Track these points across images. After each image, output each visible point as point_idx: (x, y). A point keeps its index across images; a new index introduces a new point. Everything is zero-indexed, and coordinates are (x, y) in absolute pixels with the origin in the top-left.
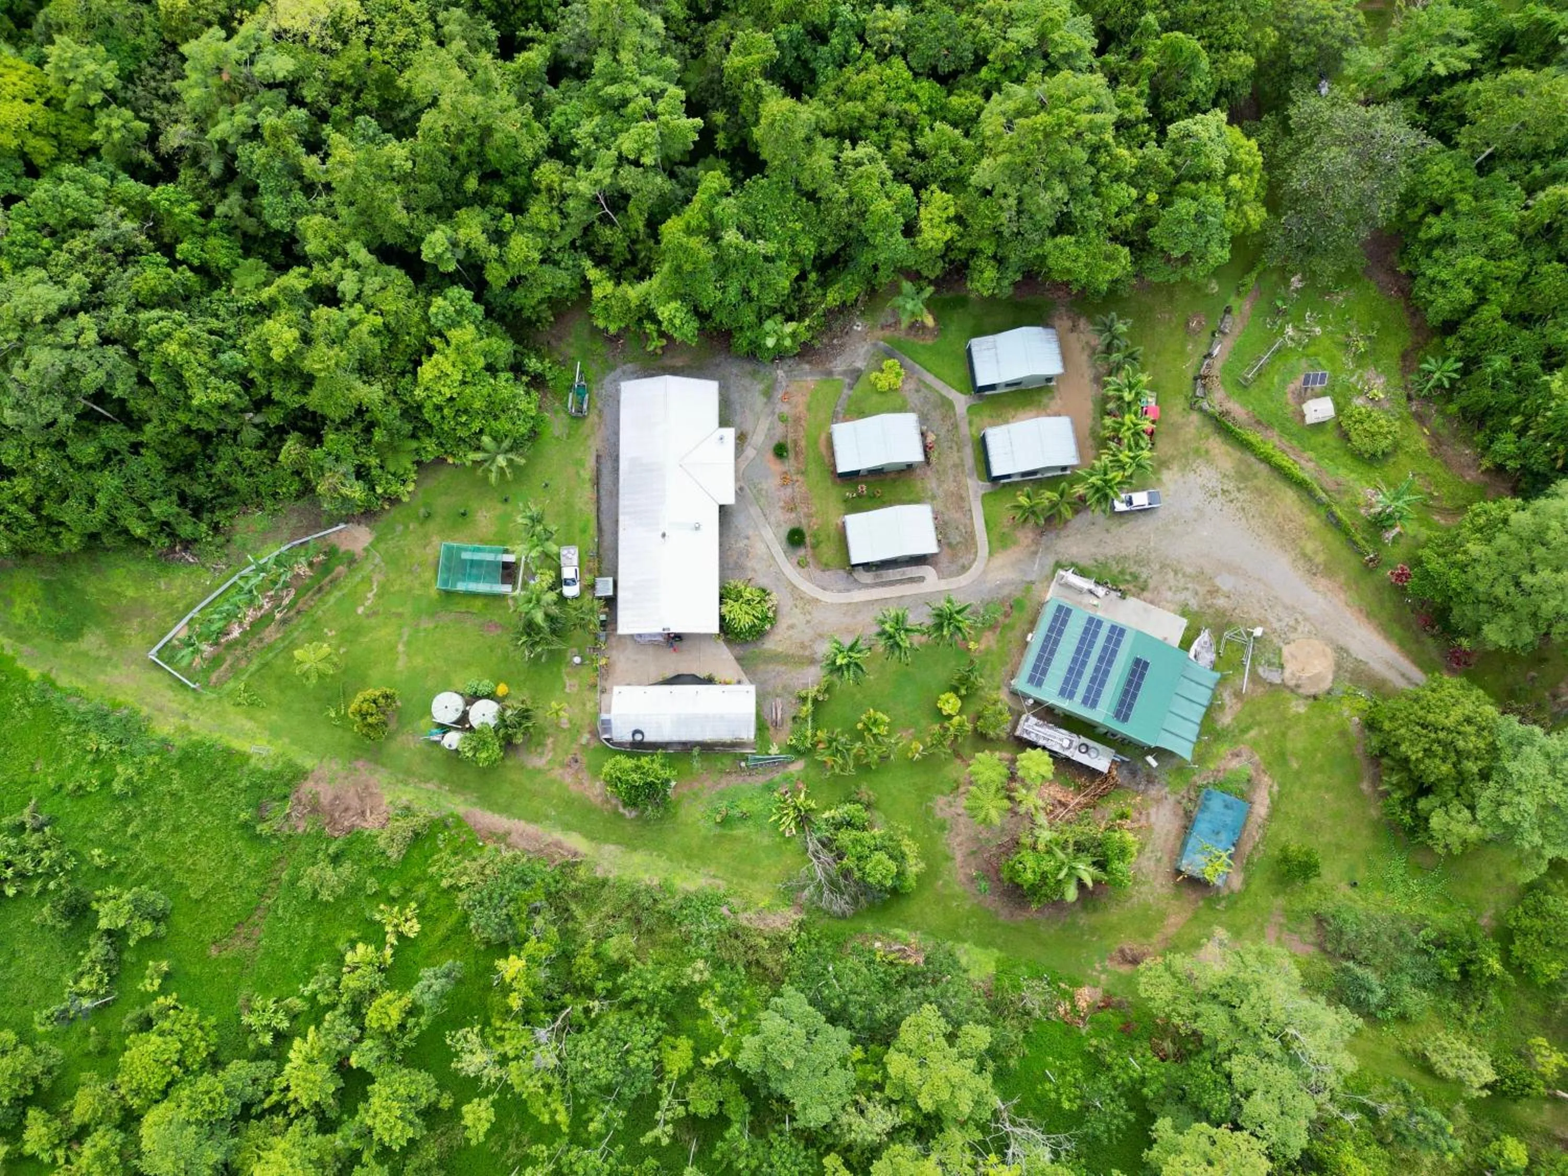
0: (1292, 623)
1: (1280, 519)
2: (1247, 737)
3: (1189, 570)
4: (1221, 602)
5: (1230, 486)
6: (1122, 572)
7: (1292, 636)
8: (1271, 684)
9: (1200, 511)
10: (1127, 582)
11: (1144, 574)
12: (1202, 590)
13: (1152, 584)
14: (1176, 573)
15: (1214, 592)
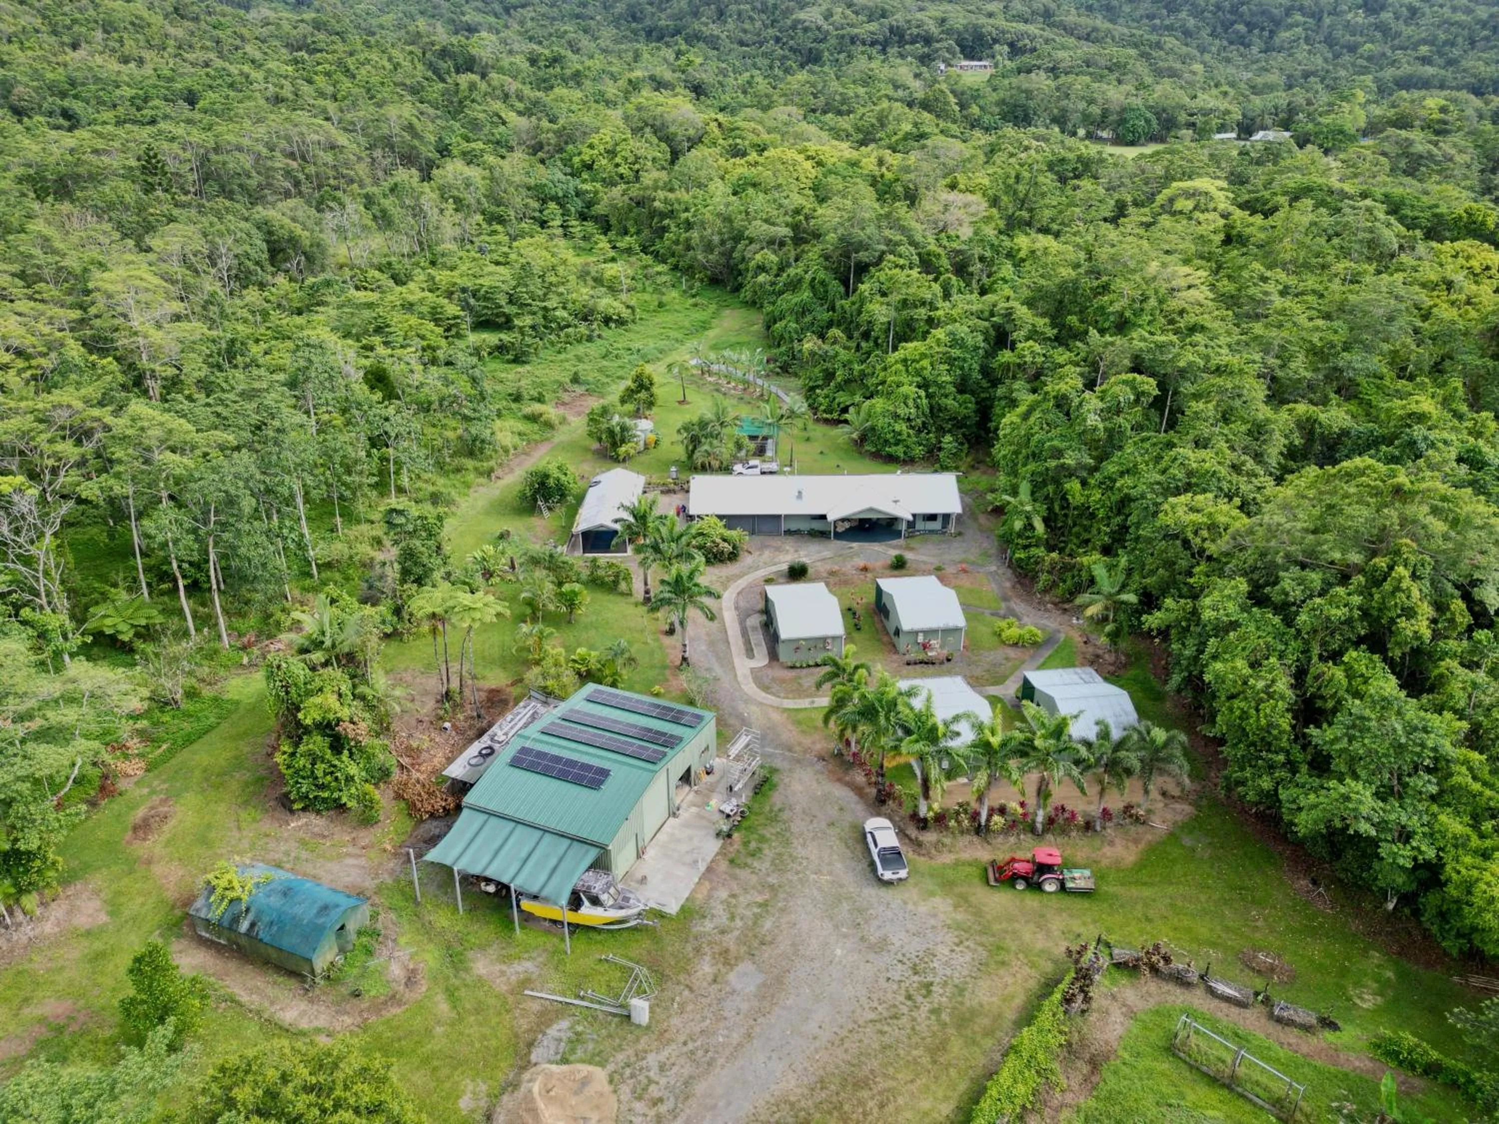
0: (654, 1091)
1: (883, 1084)
2: (440, 997)
3: (768, 924)
4: (706, 968)
5: (940, 996)
6: (762, 839)
7: (625, 1090)
8: (530, 1045)
9: (881, 946)
10: (746, 844)
11: (762, 865)
12: (729, 941)
13: (743, 874)
14: (764, 905)
15: (726, 958)
